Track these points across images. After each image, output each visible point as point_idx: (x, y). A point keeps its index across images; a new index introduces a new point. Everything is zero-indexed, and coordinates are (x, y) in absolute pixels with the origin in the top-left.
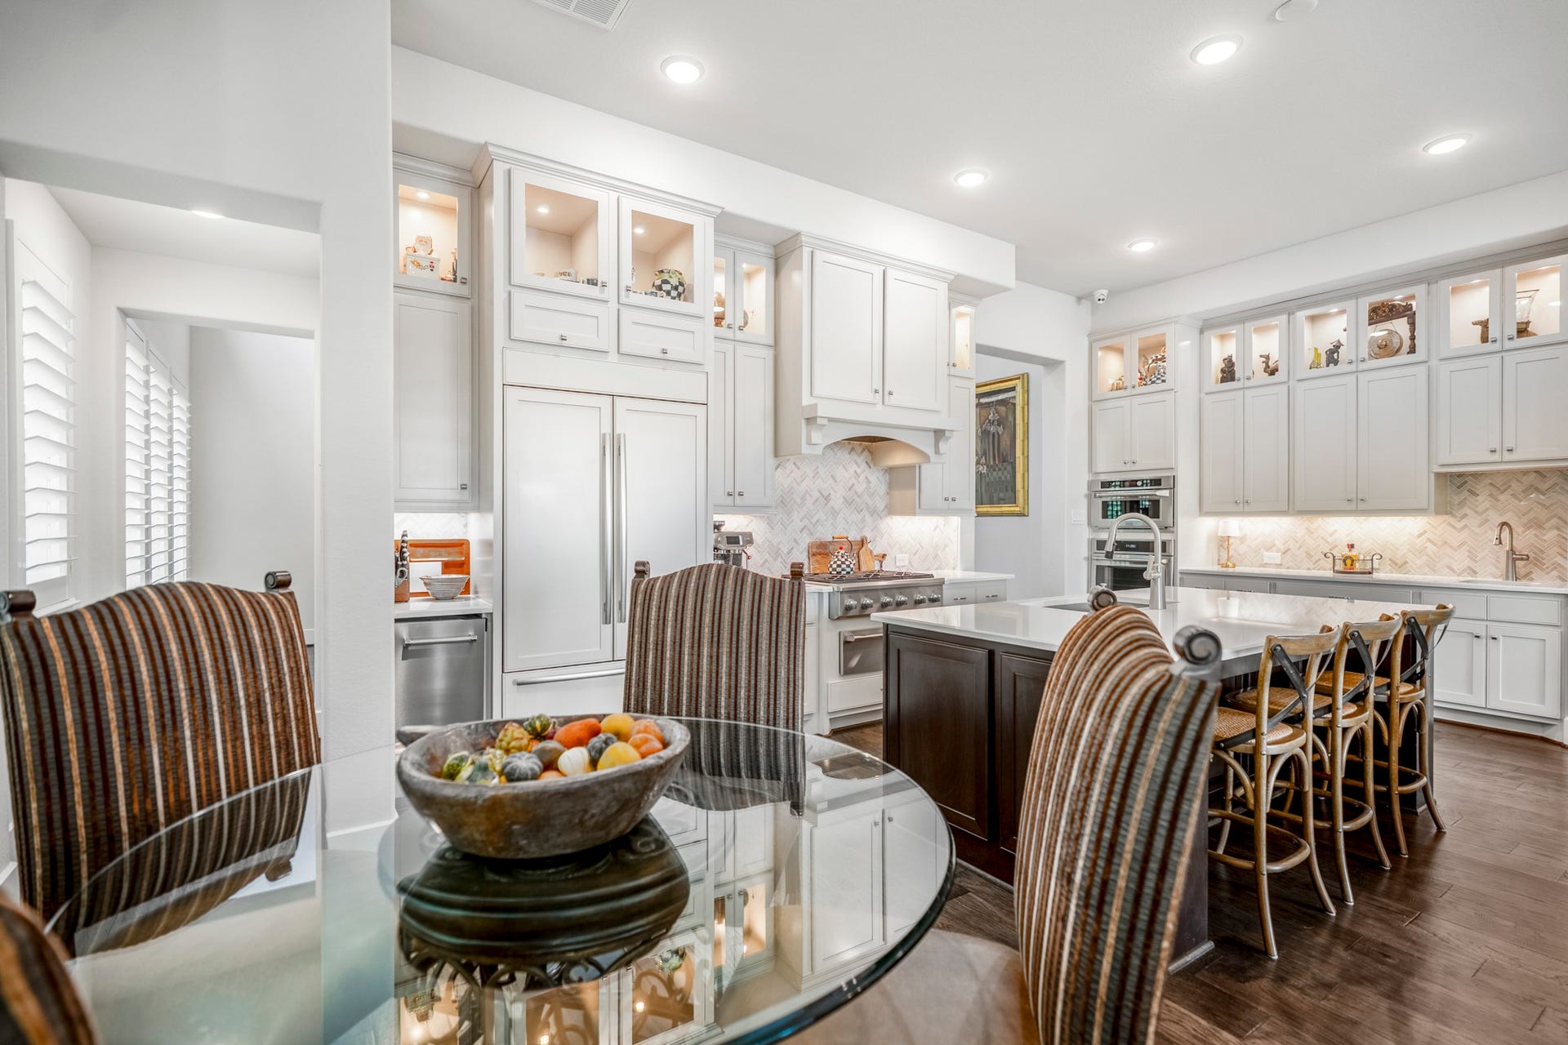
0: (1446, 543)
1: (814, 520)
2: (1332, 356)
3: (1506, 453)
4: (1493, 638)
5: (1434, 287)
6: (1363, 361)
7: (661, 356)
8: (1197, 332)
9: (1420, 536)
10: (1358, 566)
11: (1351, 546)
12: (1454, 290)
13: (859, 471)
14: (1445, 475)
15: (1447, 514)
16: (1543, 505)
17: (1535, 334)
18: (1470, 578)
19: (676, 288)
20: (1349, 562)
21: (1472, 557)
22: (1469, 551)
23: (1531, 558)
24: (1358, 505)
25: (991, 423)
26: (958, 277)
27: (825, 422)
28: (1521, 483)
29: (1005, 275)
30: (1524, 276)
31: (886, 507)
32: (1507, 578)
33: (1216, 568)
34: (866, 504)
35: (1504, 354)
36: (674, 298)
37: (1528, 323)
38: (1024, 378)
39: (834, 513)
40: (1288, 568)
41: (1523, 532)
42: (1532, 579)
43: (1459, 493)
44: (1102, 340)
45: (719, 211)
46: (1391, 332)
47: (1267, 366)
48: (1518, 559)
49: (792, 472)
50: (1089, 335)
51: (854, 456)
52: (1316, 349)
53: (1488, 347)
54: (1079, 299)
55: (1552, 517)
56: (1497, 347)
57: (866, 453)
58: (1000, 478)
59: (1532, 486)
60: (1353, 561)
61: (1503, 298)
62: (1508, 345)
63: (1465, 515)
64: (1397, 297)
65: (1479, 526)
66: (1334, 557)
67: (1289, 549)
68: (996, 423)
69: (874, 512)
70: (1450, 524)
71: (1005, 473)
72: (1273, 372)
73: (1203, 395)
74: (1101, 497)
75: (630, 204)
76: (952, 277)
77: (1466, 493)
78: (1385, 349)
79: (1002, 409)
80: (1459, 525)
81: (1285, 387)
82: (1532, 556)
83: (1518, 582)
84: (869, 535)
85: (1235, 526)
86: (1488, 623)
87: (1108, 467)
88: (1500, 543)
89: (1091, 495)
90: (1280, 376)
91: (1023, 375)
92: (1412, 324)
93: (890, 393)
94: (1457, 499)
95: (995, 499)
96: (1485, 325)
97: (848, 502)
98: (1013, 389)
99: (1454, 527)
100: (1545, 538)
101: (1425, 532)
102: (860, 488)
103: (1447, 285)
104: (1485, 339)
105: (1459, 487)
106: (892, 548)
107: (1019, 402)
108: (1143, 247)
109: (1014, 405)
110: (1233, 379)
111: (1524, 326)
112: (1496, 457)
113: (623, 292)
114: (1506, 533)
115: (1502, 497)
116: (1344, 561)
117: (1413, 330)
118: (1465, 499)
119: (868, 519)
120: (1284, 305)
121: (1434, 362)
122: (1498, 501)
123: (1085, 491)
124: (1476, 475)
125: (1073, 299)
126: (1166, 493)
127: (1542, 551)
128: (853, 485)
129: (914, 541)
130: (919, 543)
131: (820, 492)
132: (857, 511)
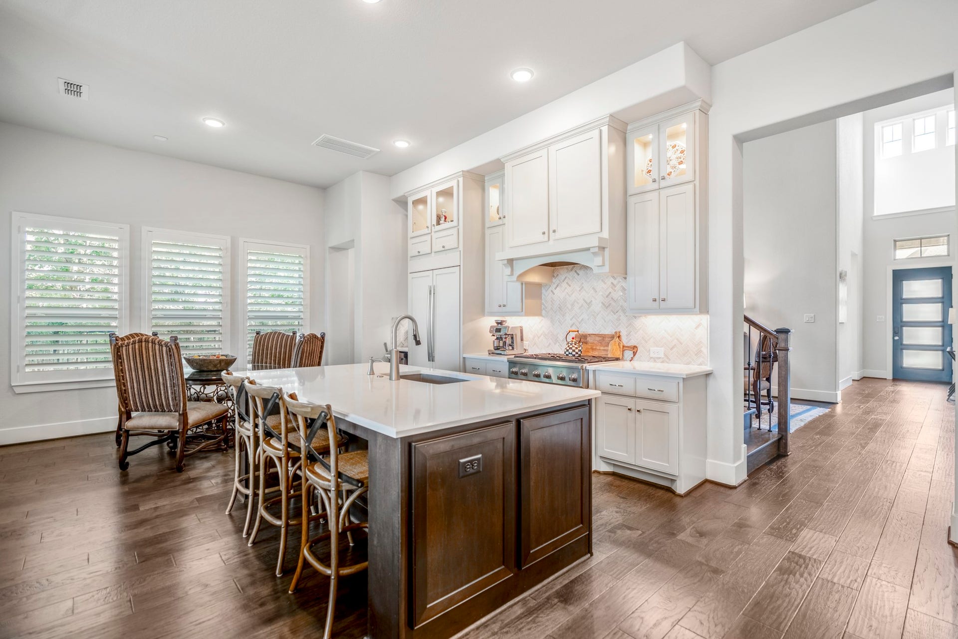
39: (595, 315)
45: (465, 172)
75: (435, 190)
93: (554, 232)
113: (433, 227)
128: (610, 293)
129: (671, 337)
130: (677, 339)
131: (584, 300)
132: (613, 312)
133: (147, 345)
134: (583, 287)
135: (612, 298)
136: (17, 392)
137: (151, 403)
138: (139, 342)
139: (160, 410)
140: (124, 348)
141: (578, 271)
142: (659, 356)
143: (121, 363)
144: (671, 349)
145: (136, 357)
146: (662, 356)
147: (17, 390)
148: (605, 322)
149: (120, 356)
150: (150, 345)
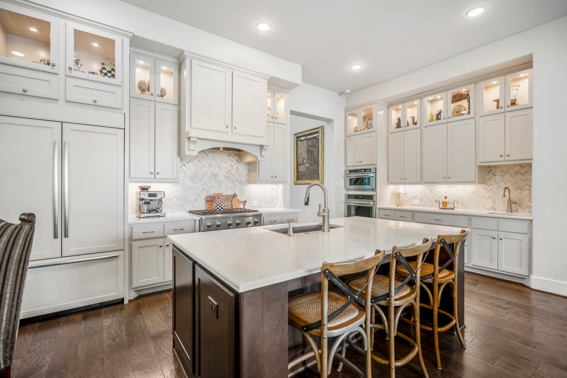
0: (483, 196)
1: (209, 186)
2: (438, 116)
3: (506, 157)
4: (500, 239)
5: (477, 85)
6: (449, 118)
7: (94, 103)
8: (386, 108)
9: (473, 193)
10: (448, 206)
11: (446, 197)
12: (486, 87)
13: (233, 164)
14: (483, 167)
15: (484, 184)
16: (523, 180)
17: (518, 105)
18: (493, 212)
19: (110, 72)
20: (445, 204)
21: (494, 202)
22: (492, 199)
23: (518, 203)
24: (448, 180)
25: (311, 146)
26: (272, 78)
27: (196, 139)
28: (514, 170)
29: (297, 79)
30: (514, 80)
31: (247, 180)
32: (508, 212)
33: (395, 207)
34: (237, 179)
35: (505, 113)
36: (110, 77)
37: (516, 100)
38: (322, 127)
39: (220, 183)
40: (422, 206)
41: (514, 191)
42: (518, 212)
43: (489, 175)
44: (350, 112)
45: (132, 35)
46: (460, 106)
47: (414, 121)
48: (512, 203)
49: (197, 164)
50: (345, 109)
51: (230, 158)
52: (432, 114)
53: (499, 110)
54: (340, 94)
55: (527, 185)
56: (503, 110)
57: (236, 156)
58: (314, 169)
59: (518, 171)
60: (446, 204)
61: (505, 90)
62: (508, 109)
63: (491, 184)
64: (463, 90)
65: (497, 189)
66: (439, 202)
67: (422, 199)
68: (312, 146)
69: (240, 182)
70: (485, 188)
71: (315, 167)
72: (415, 124)
73: (389, 134)
74: (349, 177)
75: (73, 26)
76: (269, 78)
77: (491, 175)
78: (458, 113)
79: (314, 141)
80: (489, 189)
81: (419, 130)
82: (518, 202)
83: (512, 214)
84: (238, 193)
85: (401, 189)
86: (498, 232)
87: (353, 164)
88: (505, 196)
89: (346, 176)
90: (418, 125)
91: (321, 126)
92: (469, 102)
93: (235, 128)
94: (488, 177)
95: (312, 178)
96: (498, 101)
97: (227, 178)
98: (318, 132)
99: (487, 189)
100: (523, 194)
101: (475, 191)
102: (234, 172)
103: (483, 84)
104: (498, 107)
105: (488, 172)
106: (250, 198)
107: (320, 138)
108: (357, 67)
109: (318, 139)
110: (400, 127)
111: (514, 101)
112: (503, 159)
113: (68, 70)
114: (507, 193)
115: (506, 176)
116: (443, 204)
117: (469, 105)
118: (491, 177)
119: (238, 185)
120: (419, 95)
121: (477, 118)
122: (504, 178)
123: (343, 174)
124: (495, 167)
125: (337, 94)
126: (372, 175)
127: (522, 200)
128: (230, 170)
129: (262, 195)
130: (264, 196)
131: (212, 173)
132: (232, 182)
134: (211, 165)
135: (231, 173)
141: (207, 154)
142: (256, 205)
144: (262, 201)
146: (257, 205)
148: (227, 187)
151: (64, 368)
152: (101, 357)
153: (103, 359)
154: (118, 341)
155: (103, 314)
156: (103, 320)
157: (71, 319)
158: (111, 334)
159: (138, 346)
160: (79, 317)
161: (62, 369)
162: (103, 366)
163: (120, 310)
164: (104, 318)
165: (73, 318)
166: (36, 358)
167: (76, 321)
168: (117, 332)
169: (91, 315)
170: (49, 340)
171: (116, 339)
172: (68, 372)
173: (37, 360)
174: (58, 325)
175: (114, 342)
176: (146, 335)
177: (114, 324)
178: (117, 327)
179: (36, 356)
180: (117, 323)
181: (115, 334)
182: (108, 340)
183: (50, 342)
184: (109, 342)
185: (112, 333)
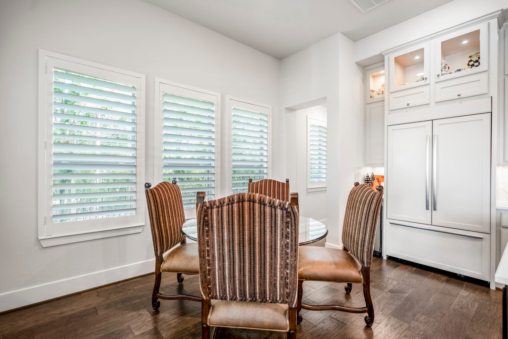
7: (458, 96)
19: (476, 61)
36: (477, 66)
45: (500, 12)
113: (436, 78)
133: (252, 207)
136: (44, 247)
137: (248, 291)
138: (239, 202)
139: (259, 300)
140: (215, 210)
143: (208, 232)
145: (232, 225)
147: (45, 244)
149: (208, 222)
150: (257, 206)
151: (416, 302)
152: (444, 312)
153: (445, 314)
154: (465, 311)
155: (464, 286)
156: (462, 290)
157: (437, 277)
158: (462, 302)
159: (481, 326)
160: (445, 278)
161: (415, 301)
162: (442, 319)
163: (482, 291)
164: (463, 289)
165: (439, 277)
166: (405, 286)
167: (440, 280)
168: (468, 304)
169: (454, 281)
170: (417, 281)
171: (464, 309)
172: (417, 305)
173: (405, 288)
174: (426, 275)
175: (461, 310)
176: (496, 324)
177: (469, 298)
178: (470, 301)
179: (405, 285)
180: (473, 298)
181: (466, 305)
182: (457, 305)
183: (417, 283)
184: (456, 307)
185: (464, 303)
